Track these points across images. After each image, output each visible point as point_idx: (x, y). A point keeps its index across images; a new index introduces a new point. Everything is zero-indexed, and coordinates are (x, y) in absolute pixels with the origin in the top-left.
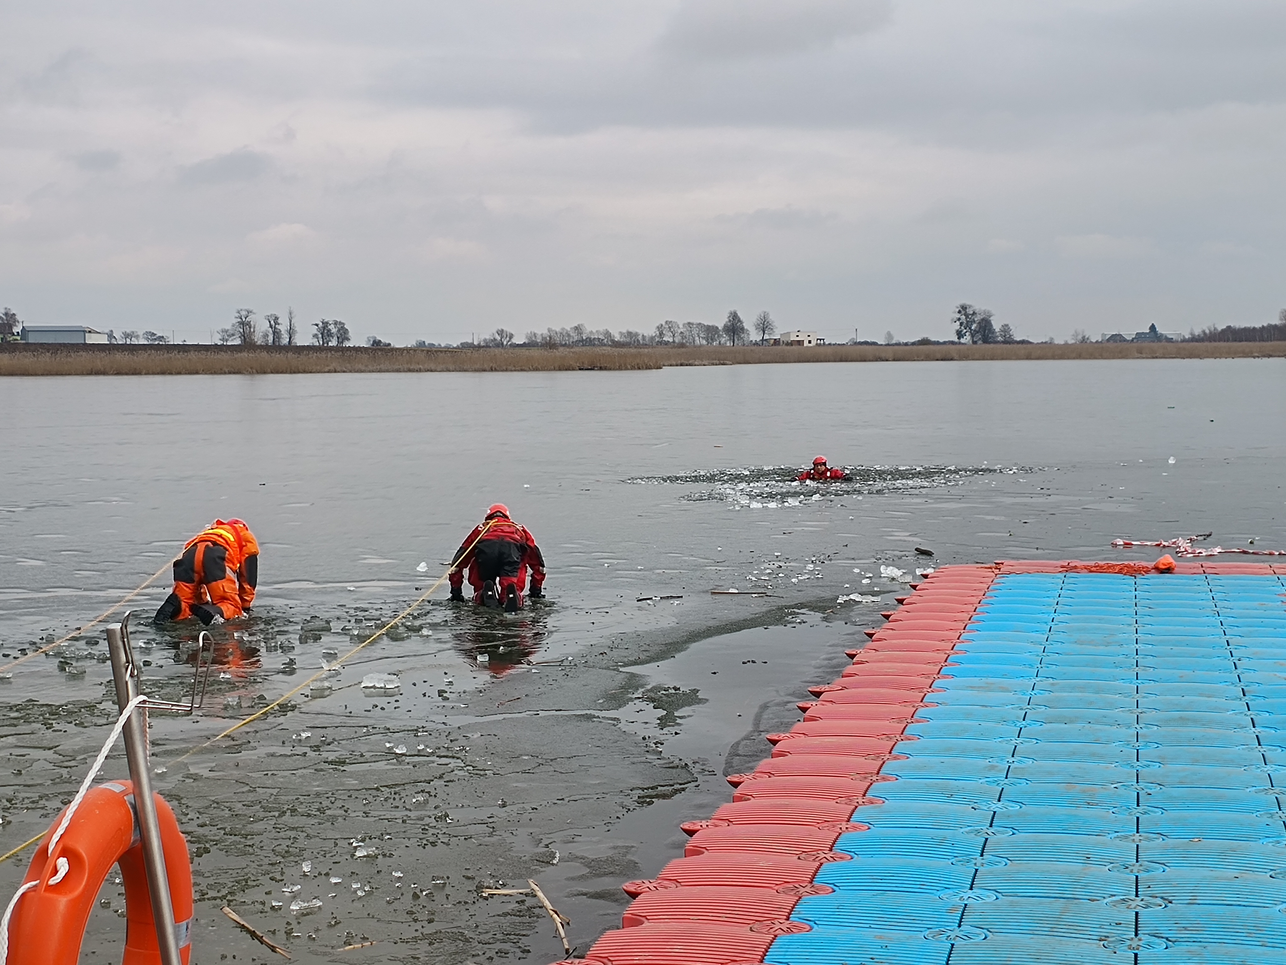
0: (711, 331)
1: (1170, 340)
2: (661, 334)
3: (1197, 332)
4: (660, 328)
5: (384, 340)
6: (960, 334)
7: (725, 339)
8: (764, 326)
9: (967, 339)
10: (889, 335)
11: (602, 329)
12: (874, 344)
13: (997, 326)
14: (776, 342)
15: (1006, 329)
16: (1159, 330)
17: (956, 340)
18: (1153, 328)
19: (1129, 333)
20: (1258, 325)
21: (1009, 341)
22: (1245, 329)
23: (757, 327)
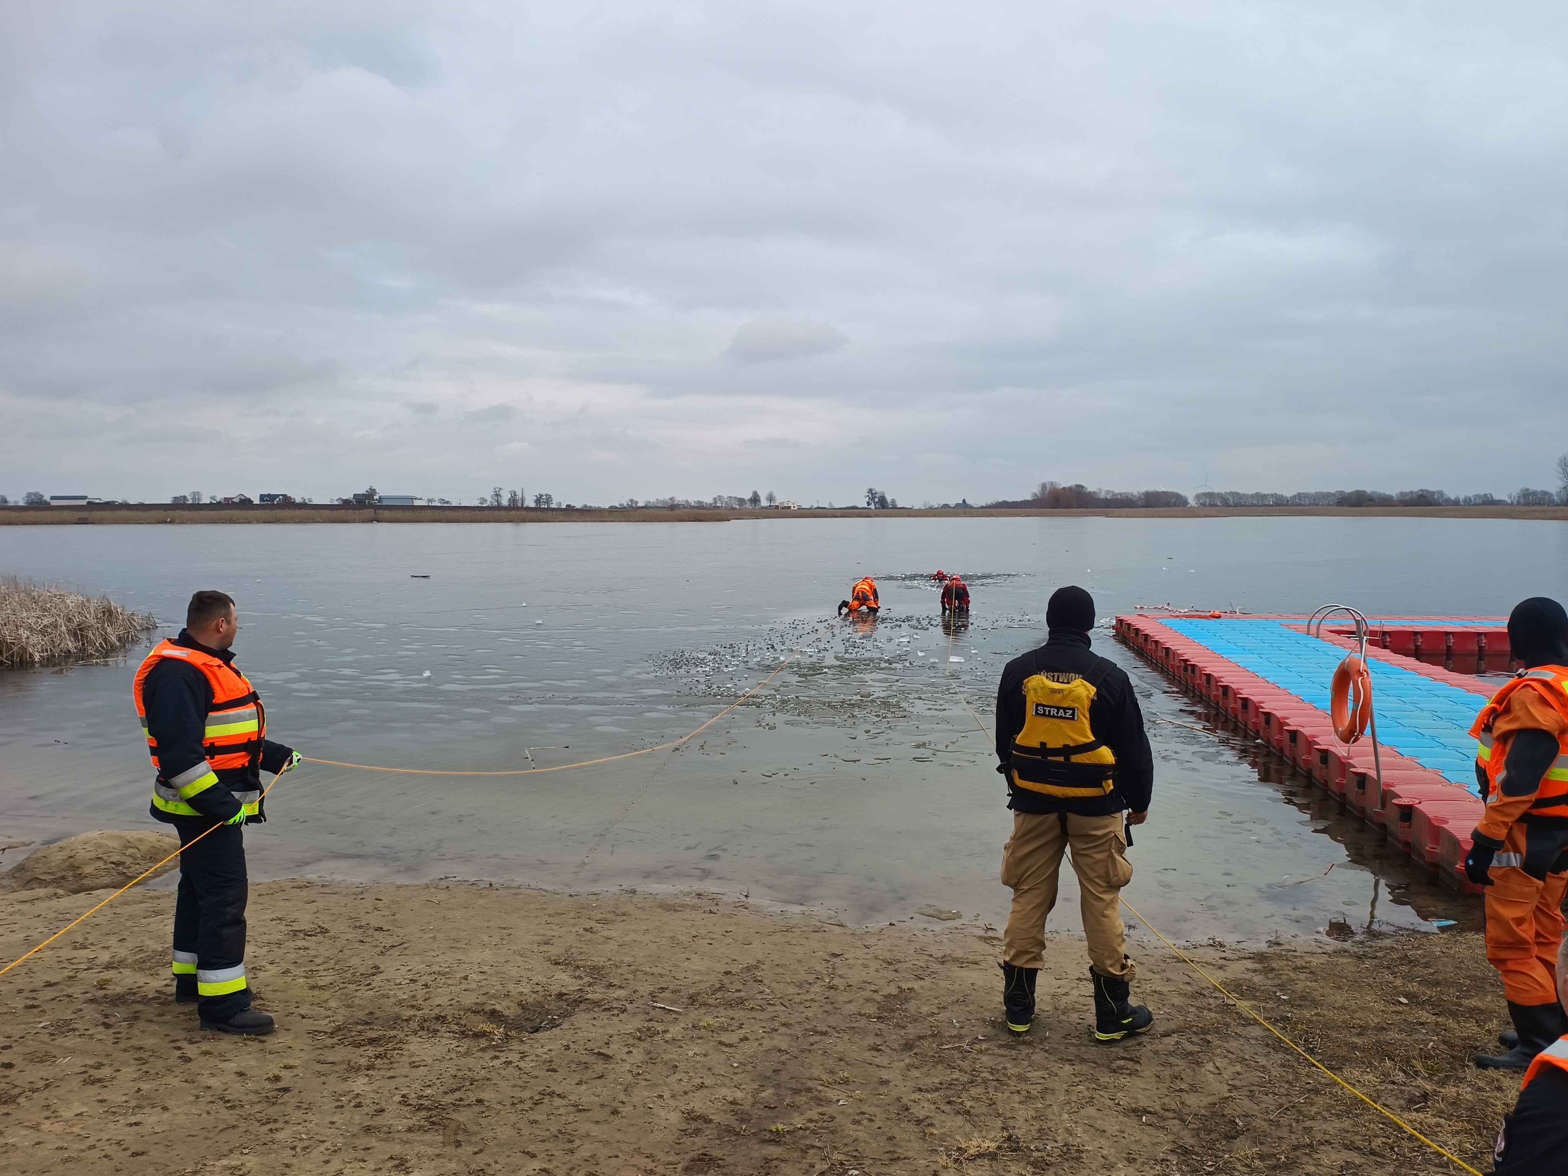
0: (741, 501)
1: (972, 507)
2: (715, 502)
3: (989, 503)
4: (714, 499)
5: (572, 504)
6: (869, 504)
7: (748, 505)
8: (771, 498)
9: (872, 506)
10: (831, 503)
11: (684, 499)
12: (825, 508)
13: (889, 500)
14: (777, 507)
15: (893, 501)
16: (968, 502)
17: (866, 506)
18: (964, 501)
19: (952, 503)
20: (1019, 500)
21: (895, 507)
22: (1013, 502)
23: (767, 499)
